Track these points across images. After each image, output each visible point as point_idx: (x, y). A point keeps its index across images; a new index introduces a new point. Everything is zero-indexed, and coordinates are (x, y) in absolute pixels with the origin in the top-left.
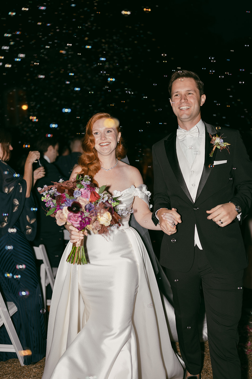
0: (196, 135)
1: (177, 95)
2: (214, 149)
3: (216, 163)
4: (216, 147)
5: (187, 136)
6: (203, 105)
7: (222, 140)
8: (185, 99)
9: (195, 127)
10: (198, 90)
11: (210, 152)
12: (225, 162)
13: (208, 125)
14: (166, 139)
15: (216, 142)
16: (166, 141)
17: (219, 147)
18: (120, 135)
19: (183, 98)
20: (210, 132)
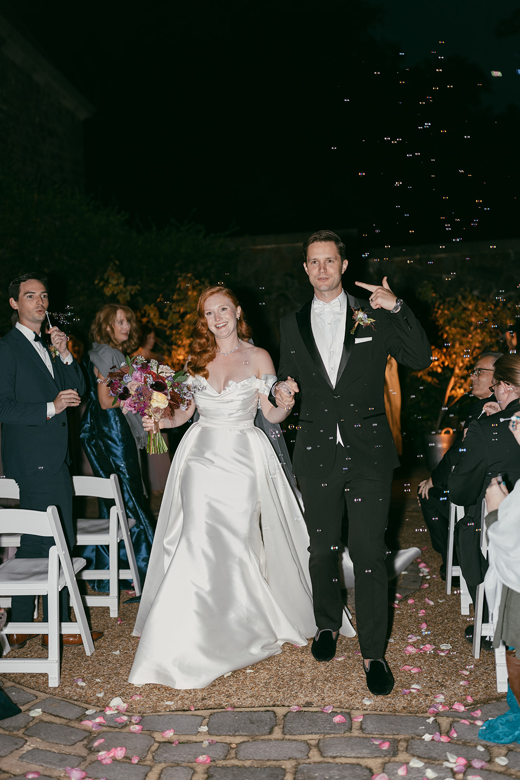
0: (337, 309)
1: (315, 262)
2: (356, 326)
3: (358, 341)
4: (359, 323)
5: (326, 310)
6: (345, 272)
7: (366, 316)
8: (324, 269)
9: (336, 300)
10: (339, 256)
11: (351, 329)
12: (370, 339)
13: (350, 297)
14: (298, 312)
15: (359, 316)
16: (298, 313)
17: (362, 323)
18: (239, 309)
19: (322, 267)
20: (352, 305)
